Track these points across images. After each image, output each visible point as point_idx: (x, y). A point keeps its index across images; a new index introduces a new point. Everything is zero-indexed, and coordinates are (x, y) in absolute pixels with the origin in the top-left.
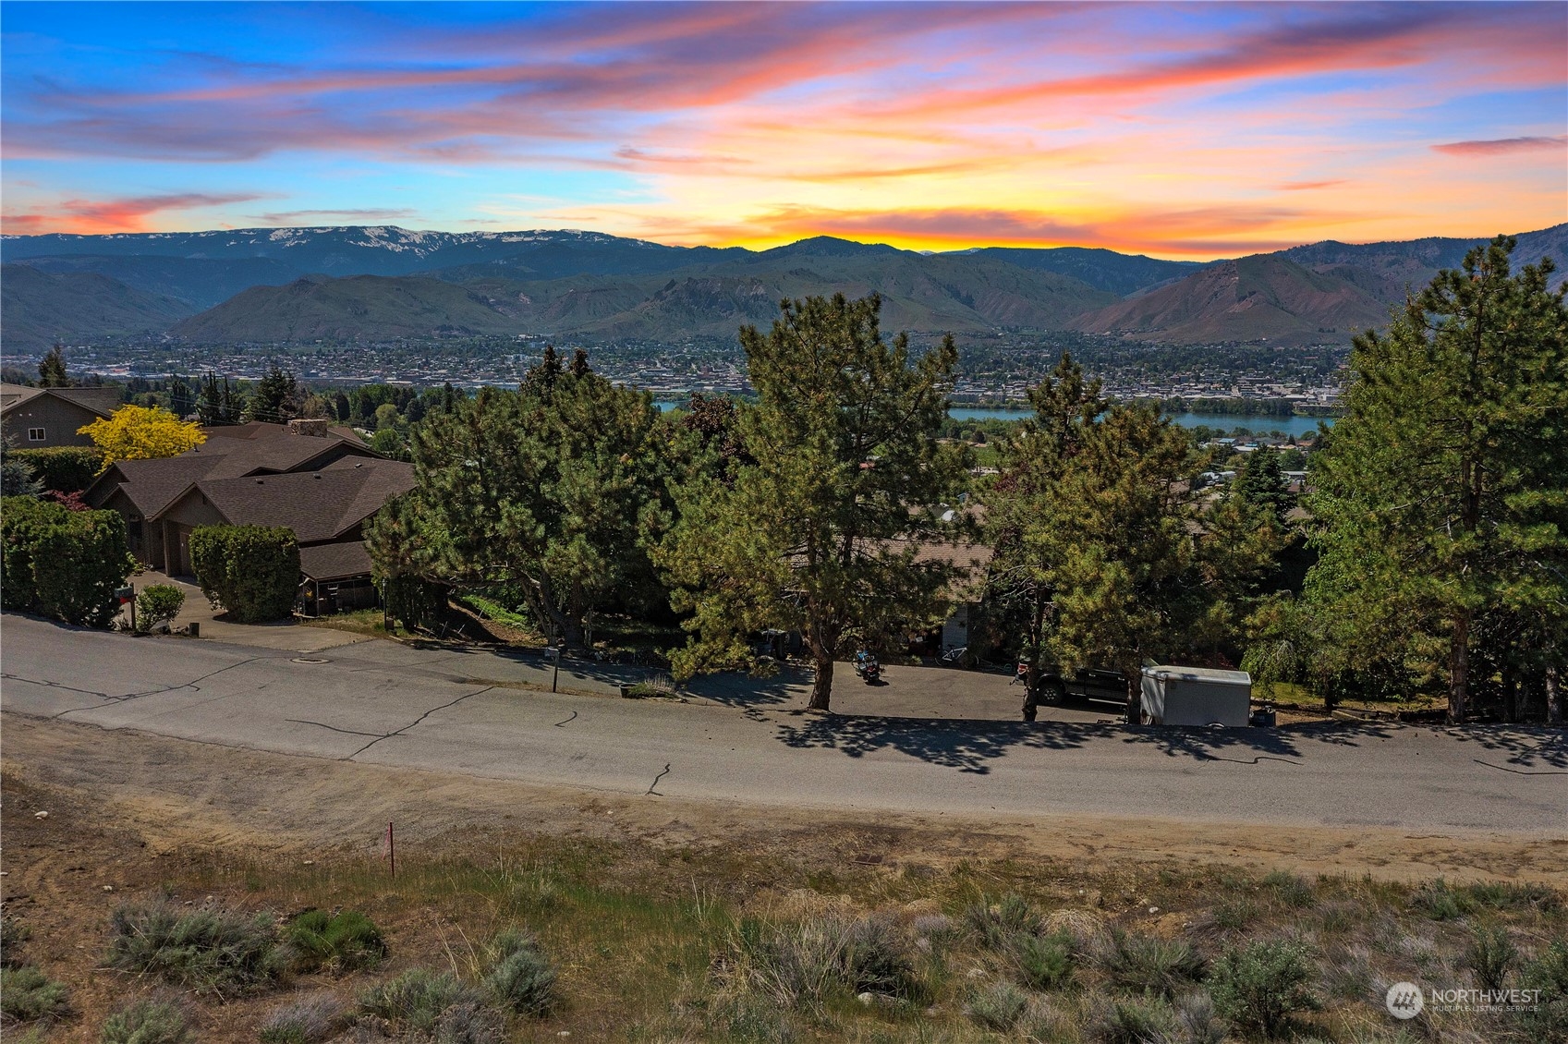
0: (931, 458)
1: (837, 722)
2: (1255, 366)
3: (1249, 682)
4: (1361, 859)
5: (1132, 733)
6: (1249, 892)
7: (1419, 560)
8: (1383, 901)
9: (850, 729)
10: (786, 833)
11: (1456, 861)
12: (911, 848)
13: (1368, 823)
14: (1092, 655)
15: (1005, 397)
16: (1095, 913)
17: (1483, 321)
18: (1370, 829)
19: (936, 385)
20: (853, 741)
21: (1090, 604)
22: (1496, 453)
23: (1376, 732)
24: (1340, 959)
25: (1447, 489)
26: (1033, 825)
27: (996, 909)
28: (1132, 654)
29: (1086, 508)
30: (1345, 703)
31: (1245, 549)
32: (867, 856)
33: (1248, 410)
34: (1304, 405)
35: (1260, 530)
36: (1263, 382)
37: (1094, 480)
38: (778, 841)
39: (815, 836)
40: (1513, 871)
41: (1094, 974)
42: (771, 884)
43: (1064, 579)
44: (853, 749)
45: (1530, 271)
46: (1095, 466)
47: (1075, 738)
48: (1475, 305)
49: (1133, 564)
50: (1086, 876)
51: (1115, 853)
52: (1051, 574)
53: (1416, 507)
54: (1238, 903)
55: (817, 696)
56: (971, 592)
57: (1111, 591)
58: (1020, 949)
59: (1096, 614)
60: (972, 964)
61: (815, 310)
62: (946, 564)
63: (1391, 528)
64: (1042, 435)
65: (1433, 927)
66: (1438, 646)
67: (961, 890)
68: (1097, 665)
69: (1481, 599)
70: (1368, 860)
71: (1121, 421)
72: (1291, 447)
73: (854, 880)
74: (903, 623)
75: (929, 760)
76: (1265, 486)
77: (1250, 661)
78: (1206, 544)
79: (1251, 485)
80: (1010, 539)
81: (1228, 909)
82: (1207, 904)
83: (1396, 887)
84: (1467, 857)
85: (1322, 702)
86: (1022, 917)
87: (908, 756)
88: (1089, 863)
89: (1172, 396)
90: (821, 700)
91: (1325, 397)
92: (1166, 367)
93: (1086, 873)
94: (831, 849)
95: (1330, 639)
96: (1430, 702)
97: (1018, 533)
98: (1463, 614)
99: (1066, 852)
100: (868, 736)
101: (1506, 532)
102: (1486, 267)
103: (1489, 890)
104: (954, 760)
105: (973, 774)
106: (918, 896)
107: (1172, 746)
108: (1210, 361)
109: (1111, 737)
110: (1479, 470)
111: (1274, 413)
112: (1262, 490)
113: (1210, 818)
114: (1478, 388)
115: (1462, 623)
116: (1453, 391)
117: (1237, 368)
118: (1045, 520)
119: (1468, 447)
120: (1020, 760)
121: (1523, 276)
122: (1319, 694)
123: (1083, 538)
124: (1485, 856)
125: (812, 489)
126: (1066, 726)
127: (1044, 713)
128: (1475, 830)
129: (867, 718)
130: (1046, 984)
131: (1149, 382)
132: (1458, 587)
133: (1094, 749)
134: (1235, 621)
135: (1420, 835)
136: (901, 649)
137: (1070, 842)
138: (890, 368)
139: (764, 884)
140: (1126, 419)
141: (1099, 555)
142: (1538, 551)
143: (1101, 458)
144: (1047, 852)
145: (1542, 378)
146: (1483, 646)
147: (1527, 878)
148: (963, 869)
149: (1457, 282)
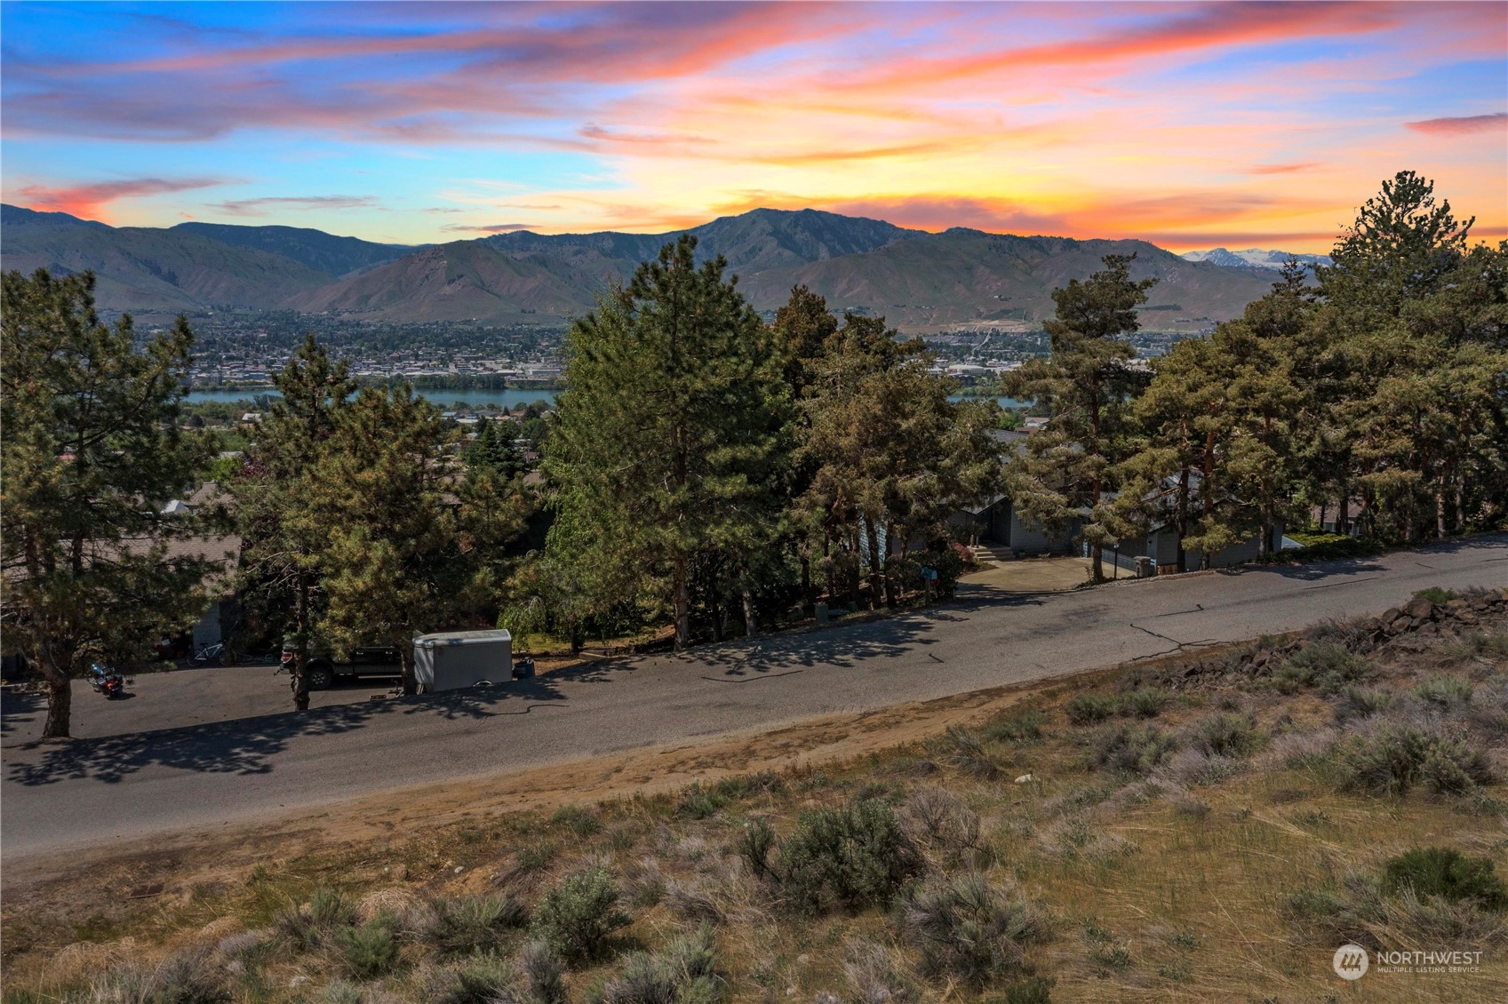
0: (173, 448)
1: (84, 748)
2: (468, 344)
3: (509, 638)
4: (629, 780)
5: (412, 703)
6: (542, 832)
7: (646, 513)
8: (654, 813)
9: (102, 753)
10: (38, 886)
11: (702, 765)
12: (196, 868)
13: (631, 747)
14: (364, 634)
15: (221, 378)
16: (403, 887)
17: (678, 307)
18: (632, 753)
19: (172, 370)
20: (108, 766)
21: (360, 584)
22: (697, 416)
23: (624, 667)
24: (635, 874)
25: (660, 448)
26: (326, 815)
27: (306, 908)
28: (403, 628)
29: (348, 490)
30: (587, 644)
31: (500, 517)
32: (145, 887)
33: (464, 384)
34: (514, 379)
35: (513, 498)
36: (476, 359)
37: (352, 462)
38: (29, 896)
39: (77, 880)
40: (744, 765)
41: (419, 947)
42: (29, 947)
43: (330, 562)
44: (109, 774)
45: (709, 265)
46: (351, 447)
47: (356, 718)
48: (670, 294)
49: (398, 540)
50: (389, 853)
51: (413, 824)
52: (314, 559)
53: (638, 467)
54: (537, 845)
55: (54, 723)
56: (227, 586)
57: (380, 569)
58: (340, 943)
59: (365, 595)
60: (292, 973)
61: (13, 287)
62: (196, 559)
63: (620, 486)
64: (292, 418)
65: (698, 826)
66: (662, 584)
67: (260, 899)
68: (370, 641)
69: (696, 541)
70: (635, 780)
71: (375, 402)
72: (507, 418)
73: (133, 917)
74: (149, 628)
75: (202, 769)
76: (502, 456)
77: (505, 619)
78: (464, 515)
79: (489, 456)
80: (267, 527)
81: (529, 853)
82: (509, 852)
83: (660, 799)
84: (709, 760)
85: (568, 646)
86: (335, 911)
87: (177, 770)
88: (390, 839)
89: (394, 374)
90: (59, 724)
91: (531, 371)
92: (385, 346)
93: (388, 850)
94: (99, 891)
95: (579, 590)
96: (654, 632)
97: (276, 520)
98: (681, 556)
99: (364, 833)
100: (126, 757)
101: (711, 484)
102: (677, 261)
103: (731, 784)
104: (231, 764)
105: (255, 776)
106: (213, 917)
107: (451, 710)
108: (427, 340)
109: (392, 711)
110: (684, 432)
111: (488, 388)
112: (499, 460)
113: (497, 771)
114: (679, 363)
115: (681, 562)
116: (660, 366)
117: (453, 346)
118: (303, 504)
119: (675, 414)
120: (303, 749)
121: (704, 269)
122: (564, 640)
123: (345, 519)
124: (722, 756)
125: (29, 491)
126: (345, 709)
127: (317, 699)
128: (711, 736)
129: (121, 737)
130: (374, 971)
131: (370, 361)
132: (677, 533)
133: (376, 728)
134: (497, 584)
135: (672, 749)
136: (150, 656)
137: (367, 823)
138: (115, 353)
139: (20, 950)
140: (379, 399)
141: (365, 535)
142: (734, 497)
143: (357, 439)
144: (347, 838)
145: (723, 353)
146: (695, 580)
147: (756, 768)
148: (260, 875)
149: (656, 273)
